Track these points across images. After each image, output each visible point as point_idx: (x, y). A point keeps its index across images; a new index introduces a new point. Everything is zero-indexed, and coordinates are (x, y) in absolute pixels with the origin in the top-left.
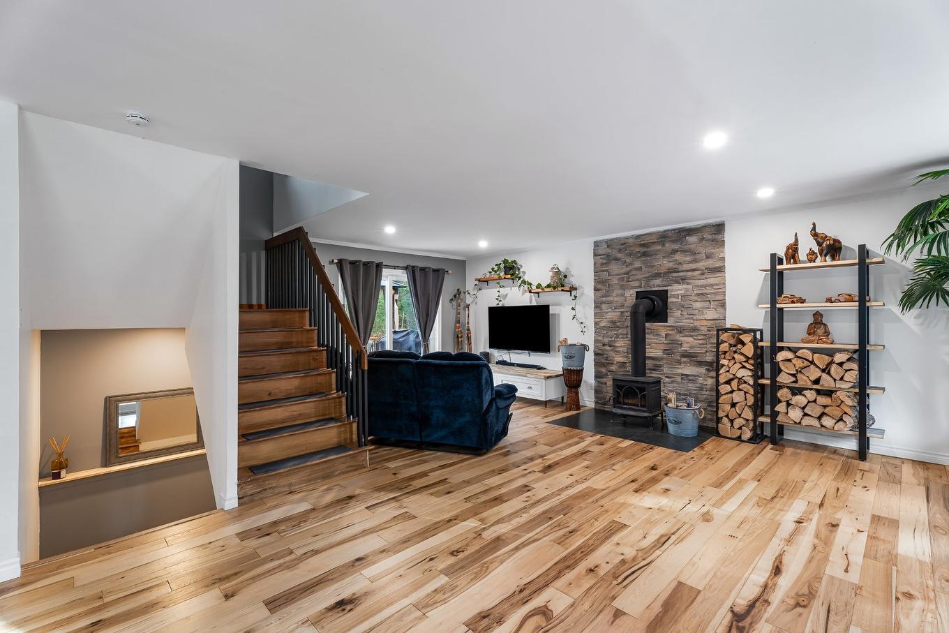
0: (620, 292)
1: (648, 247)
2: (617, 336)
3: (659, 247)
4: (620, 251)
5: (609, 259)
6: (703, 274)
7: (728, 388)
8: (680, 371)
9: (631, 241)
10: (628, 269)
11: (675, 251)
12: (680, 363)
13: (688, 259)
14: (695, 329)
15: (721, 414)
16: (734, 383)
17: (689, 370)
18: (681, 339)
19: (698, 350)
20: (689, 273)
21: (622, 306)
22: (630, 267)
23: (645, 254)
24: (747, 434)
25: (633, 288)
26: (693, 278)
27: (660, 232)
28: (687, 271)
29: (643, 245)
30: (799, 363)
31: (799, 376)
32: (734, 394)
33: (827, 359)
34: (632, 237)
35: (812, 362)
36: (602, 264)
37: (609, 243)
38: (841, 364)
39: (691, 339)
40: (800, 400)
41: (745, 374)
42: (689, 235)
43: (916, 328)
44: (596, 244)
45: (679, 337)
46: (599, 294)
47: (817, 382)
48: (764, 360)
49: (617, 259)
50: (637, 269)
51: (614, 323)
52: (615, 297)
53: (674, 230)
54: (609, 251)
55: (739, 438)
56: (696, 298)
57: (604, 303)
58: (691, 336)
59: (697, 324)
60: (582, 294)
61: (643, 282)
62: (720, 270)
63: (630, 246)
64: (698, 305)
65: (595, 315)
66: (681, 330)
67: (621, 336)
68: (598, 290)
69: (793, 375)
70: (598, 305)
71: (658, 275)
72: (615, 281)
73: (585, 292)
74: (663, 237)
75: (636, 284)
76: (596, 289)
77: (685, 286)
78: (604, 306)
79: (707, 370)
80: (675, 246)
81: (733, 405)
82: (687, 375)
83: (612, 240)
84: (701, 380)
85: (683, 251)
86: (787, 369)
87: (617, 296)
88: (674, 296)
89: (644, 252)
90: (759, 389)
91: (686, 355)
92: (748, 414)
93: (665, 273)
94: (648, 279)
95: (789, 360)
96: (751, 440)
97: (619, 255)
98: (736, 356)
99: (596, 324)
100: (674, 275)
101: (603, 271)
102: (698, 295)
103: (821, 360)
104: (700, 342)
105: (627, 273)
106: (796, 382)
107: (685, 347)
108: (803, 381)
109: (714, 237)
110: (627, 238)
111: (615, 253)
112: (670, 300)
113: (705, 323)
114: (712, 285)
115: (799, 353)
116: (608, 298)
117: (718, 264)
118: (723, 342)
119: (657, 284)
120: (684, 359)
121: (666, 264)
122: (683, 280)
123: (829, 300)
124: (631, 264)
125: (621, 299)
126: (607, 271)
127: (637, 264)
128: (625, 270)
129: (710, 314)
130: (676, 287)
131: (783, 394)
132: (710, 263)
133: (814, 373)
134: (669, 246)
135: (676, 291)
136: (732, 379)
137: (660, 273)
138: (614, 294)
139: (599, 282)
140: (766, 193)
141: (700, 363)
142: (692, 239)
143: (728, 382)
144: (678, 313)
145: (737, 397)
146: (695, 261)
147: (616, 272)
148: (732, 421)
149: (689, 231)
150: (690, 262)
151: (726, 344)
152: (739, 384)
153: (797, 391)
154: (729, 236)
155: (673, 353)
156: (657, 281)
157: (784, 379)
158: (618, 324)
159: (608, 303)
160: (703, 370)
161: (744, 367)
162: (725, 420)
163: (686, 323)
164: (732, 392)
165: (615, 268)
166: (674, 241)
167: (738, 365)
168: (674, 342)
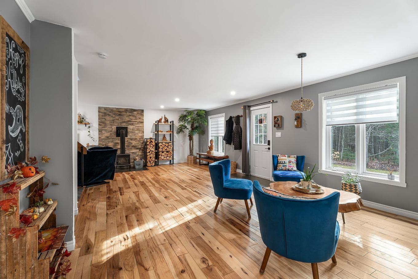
0: (110, 126)
1: (121, 113)
2: (109, 142)
3: (125, 113)
4: (110, 112)
5: (105, 114)
6: (138, 123)
7: (149, 154)
8: (132, 152)
9: (115, 109)
10: (113, 119)
11: (130, 115)
12: (131, 149)
13: (134, 118)
14: (136, 139)
15: (148, 161)
16: (151, 152)
17: (134, 151)
18: (132, 142)
19: (137, 145)
20: (134, 123)
21: (111, 131)
22: (114, 118)
23: (120, 115)
24: (154, 164)
25: (115, 125)
26: (135, 124)
27: (125, 109)
28: (134, 122)
29: (119, 112)
30: (163, 146)
31: (163, 149)
32: (151, 155)
33: (168, 144)
34: (115, 108)
35: (165, 145)
36: (103, 116)
37: (106, 109)
38: (170, 145)
39: (135, 142)
40: (163, 154)
41: (153, 149)
42: (134, 111)
43: (177, 138)
44: (99, 108)
45: (131, 141)
46: (101, 127)
47: (166, 150)
48: (157, 146)
49: (109, 115)
50: (116, 119)
51: (107, 137)
52: (108, 128)
53: (130, 109)
54: (105, 111)
55: (152, 166)
56: (136, 130)
57: (103, 130)
58: (135, 141)
59: (136, 137)
60: (92, 126)
61: (119, 124)
62: (143, 122)
63: (114, 111)
64: (137, 132)
65: (99, 134)
66: (131, 139)
67: (110, 142)
68: (100, 125)
69: (162, 149)
70: (100, 131)
71: (124, 122)
72: (108, 122)
73: (93, 125)
74: (126, 110)
75: (117, 124)
76: (99, 125)
77: (133, 126)
78: (103, 131)
79: (140, 150)
80: (130, 114)
81: (151, 158)
82: (134, 152)
83: (107, 108)
84: (137, 153)
85: (133, 116)
86: (161, 147)
87: (109, 128)
88: (129, 129)
89: (120, 114)
90: (156, 153)
91: (133, 146)
92: (154, 159)
93: (127, 122)
94: (121, 123)
95: (161, 145)
96: (154, 166)
97: (110, 114)
98: (151, 145)
99: (99, 138)
100: (129, 122)
101: (103, 118)
102: (137, 129)
103: (167, 145)
104: (138, 142)
105: (113, 120)
106: (162, 150)
107: (133, 144)
108: (164, 150)
109: (142, 113)
110: (113, 108)
111: (108, 113)
112: (128, 130)
113: (139, 137)
114: (140, 127)
115: (163, 143)
116: (105, 129)
117: (142, 121)
118: (148, 142)
119: (124, 125)
120: (133, 148)
121: (127, 119)
122: (132, 124)
123: (167, 132)
124: (115, 117)
125: (110, 129)
126: (105, 119)
127: (117, 118)
128: (112, 119)
129: (140, 135)
130: (130, 126)
131: (160, 153)
132: (140, 120)
133: (166, 148)
134: (128, 114)
135: (130, 127)
136: (150, 151)
137: (125, 122)
138: (108, 127)
139: (101, 122)
140: (162, 107)
141: (137, 149)
142: (135, 113)
143: (149, 152)
144: (131, 134)
145: (151, 156)
146: (136, 119)
147: (108, 119)
148: (150, 162)
149: (135, 110)
150: (134, 119)
151: (149, 142)
152: (152, 152)
153: (163, 152)
154: (145, 113)
155: (129, 146)
156: (124, 124)
157: (160, 150)
158: (109, 138)
159: (105, 130)
160: (138, 150)
161: (153, 148)
162: (149, 162)
163: (133, 137)
164: (150, 155)
165: (108, 118)
166: (130, 112)
167: (151, 147)
168: (130, 143)
